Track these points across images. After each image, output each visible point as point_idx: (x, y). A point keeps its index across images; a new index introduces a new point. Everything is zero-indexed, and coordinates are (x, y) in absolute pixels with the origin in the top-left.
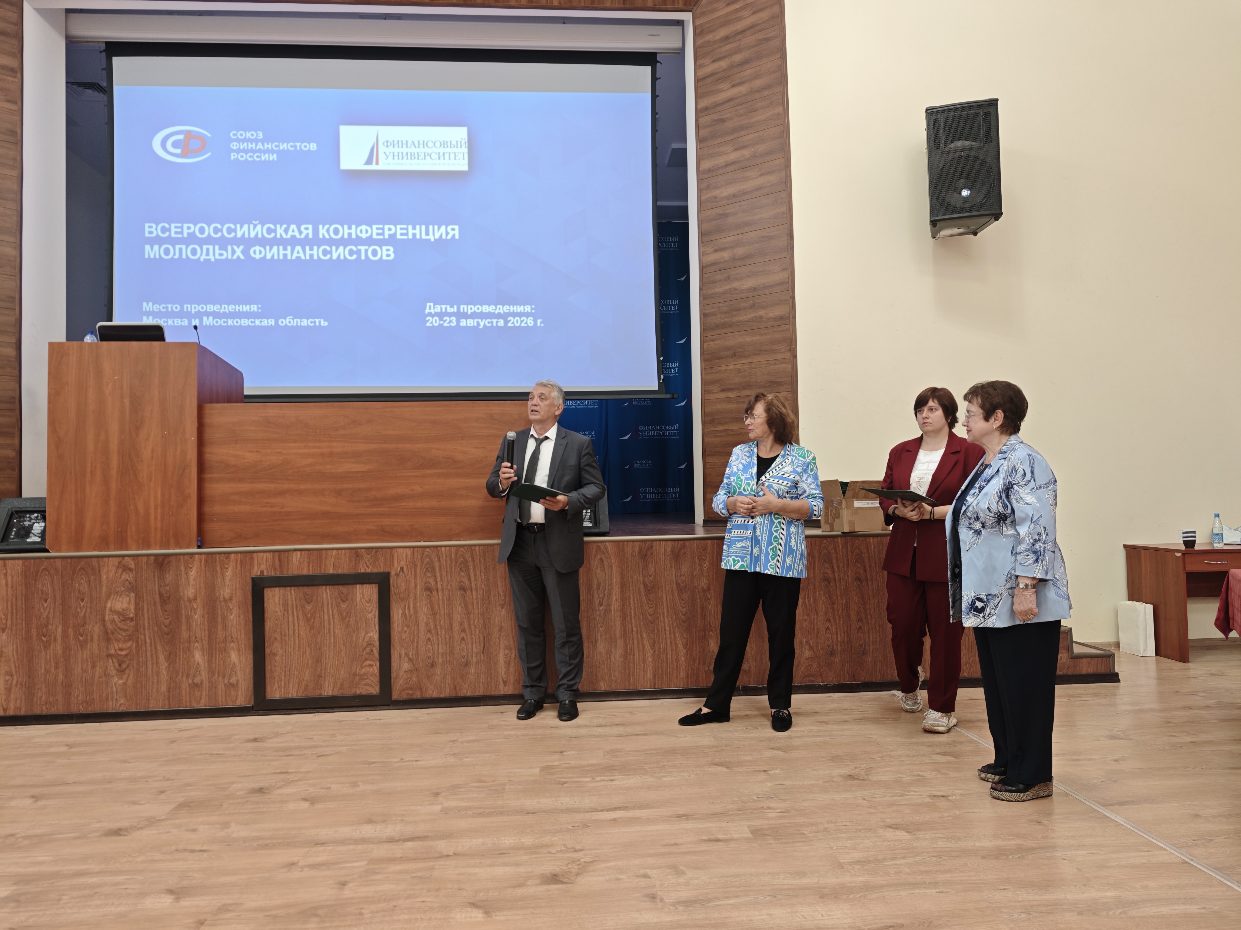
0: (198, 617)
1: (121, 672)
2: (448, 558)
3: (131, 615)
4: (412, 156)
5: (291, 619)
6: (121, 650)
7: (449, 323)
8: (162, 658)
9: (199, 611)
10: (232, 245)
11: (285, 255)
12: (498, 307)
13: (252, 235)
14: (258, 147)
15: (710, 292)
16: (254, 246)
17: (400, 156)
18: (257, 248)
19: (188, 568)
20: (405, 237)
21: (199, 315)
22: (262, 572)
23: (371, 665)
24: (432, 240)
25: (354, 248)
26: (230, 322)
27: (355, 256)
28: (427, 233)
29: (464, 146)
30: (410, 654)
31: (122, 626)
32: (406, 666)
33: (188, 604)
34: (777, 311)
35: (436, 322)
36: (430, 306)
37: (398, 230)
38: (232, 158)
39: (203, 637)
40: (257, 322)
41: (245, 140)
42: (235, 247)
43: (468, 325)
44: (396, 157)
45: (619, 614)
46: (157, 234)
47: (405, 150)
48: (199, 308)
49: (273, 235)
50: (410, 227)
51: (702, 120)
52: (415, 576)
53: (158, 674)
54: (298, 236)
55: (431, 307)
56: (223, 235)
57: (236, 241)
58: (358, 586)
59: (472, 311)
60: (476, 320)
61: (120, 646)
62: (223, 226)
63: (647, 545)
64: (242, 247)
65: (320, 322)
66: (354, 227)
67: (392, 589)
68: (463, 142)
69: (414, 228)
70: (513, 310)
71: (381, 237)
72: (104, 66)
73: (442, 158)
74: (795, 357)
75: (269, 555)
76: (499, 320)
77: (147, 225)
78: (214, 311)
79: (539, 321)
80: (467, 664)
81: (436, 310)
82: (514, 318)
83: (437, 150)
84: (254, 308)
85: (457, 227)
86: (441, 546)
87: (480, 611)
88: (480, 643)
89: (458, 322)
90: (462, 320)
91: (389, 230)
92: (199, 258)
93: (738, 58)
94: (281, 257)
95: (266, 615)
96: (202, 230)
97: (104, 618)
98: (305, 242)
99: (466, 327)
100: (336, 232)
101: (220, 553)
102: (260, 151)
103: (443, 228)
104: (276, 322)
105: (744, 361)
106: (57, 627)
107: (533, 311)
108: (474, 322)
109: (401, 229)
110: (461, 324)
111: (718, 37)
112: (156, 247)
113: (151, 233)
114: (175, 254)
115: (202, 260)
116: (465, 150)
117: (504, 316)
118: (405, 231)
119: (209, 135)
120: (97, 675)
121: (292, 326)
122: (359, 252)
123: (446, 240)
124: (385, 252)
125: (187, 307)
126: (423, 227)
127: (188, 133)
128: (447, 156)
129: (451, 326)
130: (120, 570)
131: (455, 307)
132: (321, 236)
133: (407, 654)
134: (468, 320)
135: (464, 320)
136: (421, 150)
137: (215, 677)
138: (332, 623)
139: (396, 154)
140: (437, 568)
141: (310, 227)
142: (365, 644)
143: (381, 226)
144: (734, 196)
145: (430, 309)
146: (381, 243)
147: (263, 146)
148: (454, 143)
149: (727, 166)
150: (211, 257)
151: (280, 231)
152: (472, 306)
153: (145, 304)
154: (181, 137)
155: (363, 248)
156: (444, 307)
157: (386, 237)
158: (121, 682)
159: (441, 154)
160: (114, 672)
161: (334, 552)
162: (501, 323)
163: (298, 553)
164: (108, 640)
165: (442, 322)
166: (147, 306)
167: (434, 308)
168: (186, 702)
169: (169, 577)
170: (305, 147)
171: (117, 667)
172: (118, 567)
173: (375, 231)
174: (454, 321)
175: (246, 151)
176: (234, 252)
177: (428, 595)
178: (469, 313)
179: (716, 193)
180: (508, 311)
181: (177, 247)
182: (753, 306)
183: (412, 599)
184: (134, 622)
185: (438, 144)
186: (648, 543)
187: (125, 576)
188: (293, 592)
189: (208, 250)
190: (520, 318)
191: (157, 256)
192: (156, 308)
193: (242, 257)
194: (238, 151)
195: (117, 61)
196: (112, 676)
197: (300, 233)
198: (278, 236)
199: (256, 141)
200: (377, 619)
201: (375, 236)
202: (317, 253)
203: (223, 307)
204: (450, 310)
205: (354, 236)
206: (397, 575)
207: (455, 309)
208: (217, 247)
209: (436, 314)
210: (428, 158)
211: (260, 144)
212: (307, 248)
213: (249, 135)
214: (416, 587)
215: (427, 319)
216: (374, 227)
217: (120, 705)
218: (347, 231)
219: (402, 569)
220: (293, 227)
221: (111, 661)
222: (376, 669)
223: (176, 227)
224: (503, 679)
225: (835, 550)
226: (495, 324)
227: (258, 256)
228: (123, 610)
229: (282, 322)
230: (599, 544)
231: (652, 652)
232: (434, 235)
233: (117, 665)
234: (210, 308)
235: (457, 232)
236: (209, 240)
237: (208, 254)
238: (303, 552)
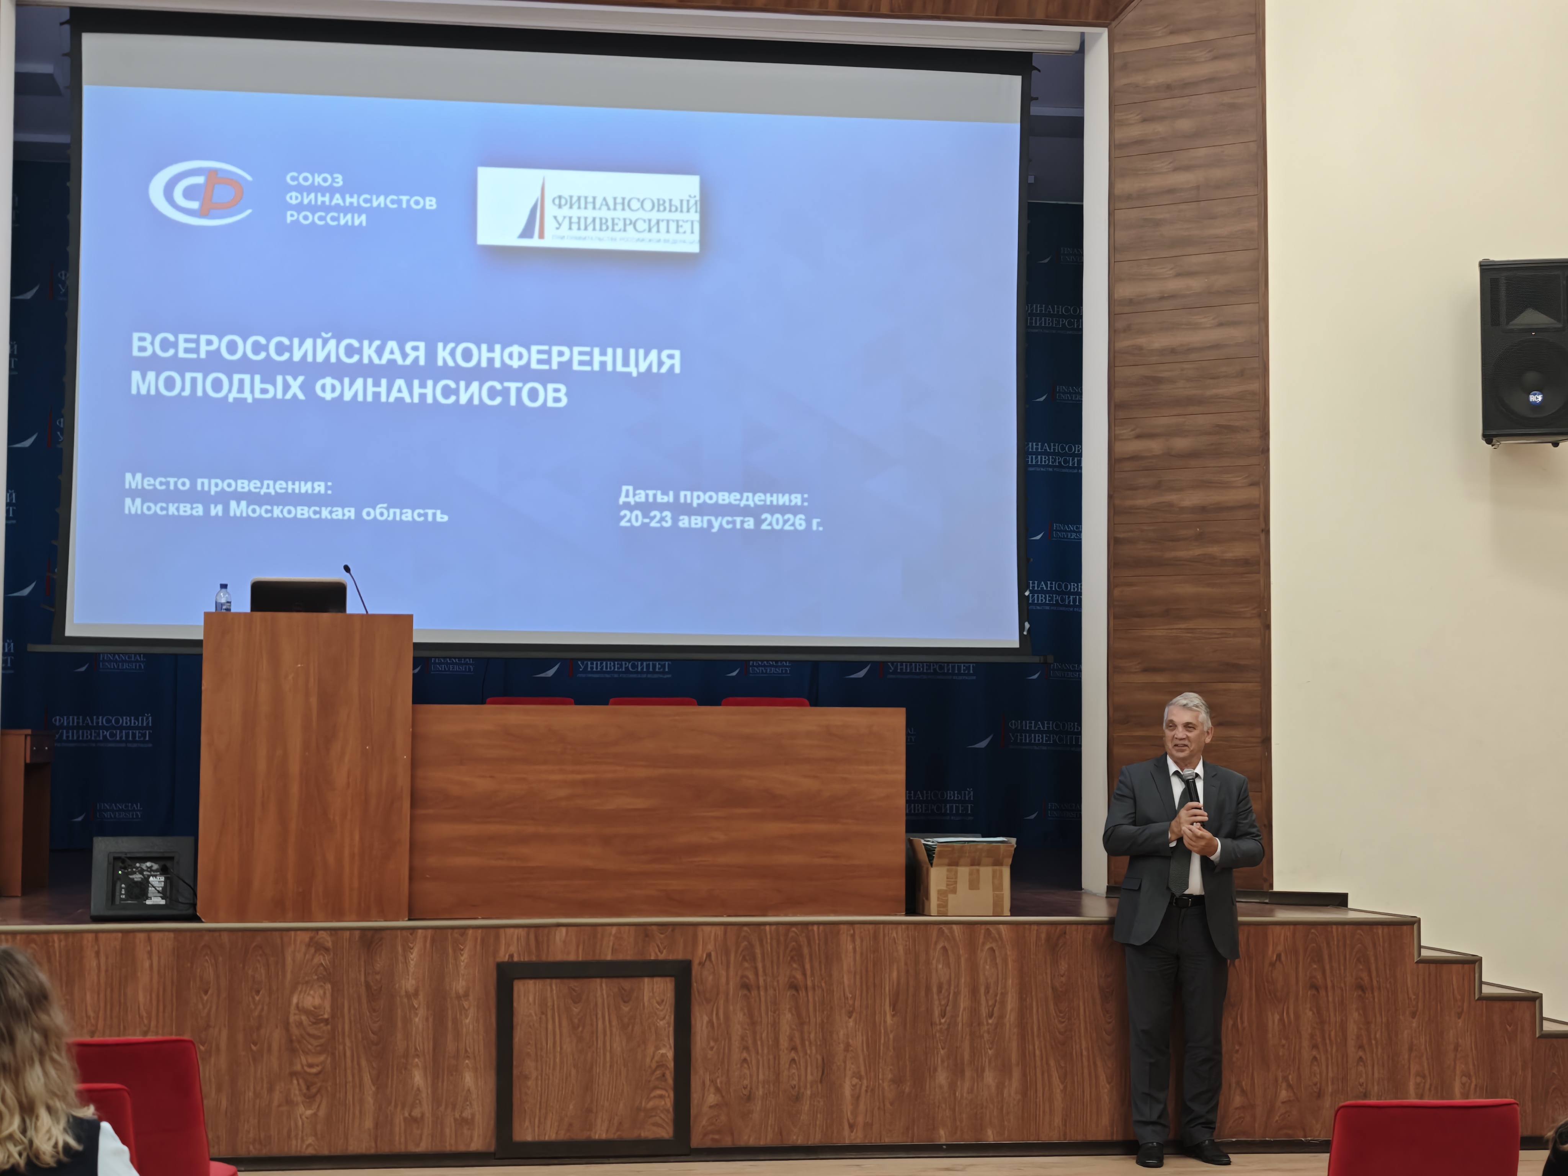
0: (420, 1020)
1: (310, 1098)
2: (774, 943)
3: (326, 1016)
4: (603, 225)
5: (550, 1027)
6: (311, 1066)
7: (659, 522)
8: (367, 1079)
9: (422, 1012)
10: (284, 374)
11: (377, 395)
12: (745, 495)
13: (320, 358)
14: (334, 202)
15: (1129, 503)
16: (323, 377)
17: (582, 224)
18: (328, 381)
19: (407, 949)
20: (588, 368)
21: (224, 498)
22: (512, 956)
23: (661, 1097)
24: (635, 374)
25: (498, 386)
26: (277, 512)
27: (498, 400)
28: (626, 363)
29: (693, 210)
30: (718, 1081)
31: (312, 1030)
32: (712, 1098)
33: (405, 1000)
34: (1239, 551)
35: (637, 520)
36: (627, 491)
37: (576, 356)
38: (289, 219)
39: (426, 1051)
40: (325, 513)
41: (312, 189)
42: (289, 379)
43: (693, 526)
44: (575, 226)
45: (1015, 1030)
46: (154, 352)
47: (590, 213)
48: (223, 485)
49: (356, 358)
50: (596, 351)
51: (1120, 215)
52: (728, 967)
53: (362, 1101)
54: (400, 361)
55: (628, 494)
56: (268, 355)
57: (291, 368)
58: (646, 980)
59: (701, 501)
60: (706, 518)
61: (310, 1061)
62: (268, 341)
63: (1058, 930)
64: (301, 379)
65: (434, 515)
66: (498, 347)
67: (695, 984)
68: (692, 202)
69: (603, 353)
70: (772, 502)
71: (546, 367)
72: (67, 48)
73: (654, 229)
74: (1268, 627)
75: (522, 932)
76: (746, 519)
77: (136, 336)
78: (250, 491)
79: (815, 522)
80: (798, 1098)
81: (637, 499)
82: (772, 515)
83: (646, 216)
84: (320, 487)
85: (677, 353)
86: (765, 924)
87: (819, 1020)
88: (817, 1068)
89: (675, 520)
90: (681, 517)
91: (559, 354)
92: (226, 397)
93: (1185, 125)
94: (370, 398)
95: (515, 1020)
96: (232, 347)
97: (288, 1018)
98: (411, 373)
99: (690, 530)
100: (467, 355)
101: (453, 928)
102: (337, 208)
103: (654, 354)
104: (358, 514)
105: (1183, 626)
106: (220, 1031)
107: (806, 504)
108: (702, 521)
109: (581, 353)
110: (681, 524)
111: (1152, 82)
112: (151, 375)
113: (142, 349)
114: (183, 389)
115: (231, 400)
116: (696, 217)
117: (756, 512)
118: (587, 358)
119: (249, 178)
120: (276, 1103)
121: (386, 520)
122: (505, 392)
123: (658, 374)
124: (551, 395)
125: (202, 483)
126: (619, 351)
127: (211, 174)
128: (663, 226)
129: (662, 527)
130: (312, 950)
131: (671, 493)
132: (440, 363)
133: (713, 1081)
134: (693, 518)
135: (686, 518)
136: (619, 214)
137: (442, 1108)
138: (608, 1033)
139: (575, 220)
140: (759, 956)
141: (422, 345)
142: (654, 1065)
143: (546, 348)
144: (1173, 351)
145: (627, 496)
146: (545, 377)
147: (344, 200)
148: (676, 203)
149: (1162, 298)
150: (247, 395)
151: (369, 352)
152: (701, 493)
153: (128, 476)
154: (200, 180)
155: (513, 386)
156: (651, 493)
157: (555, 366)
158: (309, 1112)
159: (653, 222)
160: (299, 1099)
161: (614, 930)
162: (750, 524)
163: (564, 930)
164: (293, 1051)
165: (647, 520)
166: (133, 481)
167: (634, 495)
168: (400, 1143)
169: (380, 963)
170: (417, 203)
171: (305, 1091)
172: (308, 946)
173: (535, 356)
174: (669, 519)
175: (313, 208)
176: (287, 387)
177: (746, 995)
178: (695, 505)
179: (1142, 341)
180: (762, 503)
181: (188, 376)
182: (1200, 538)
183: (722, 1002)
184: (329, 1027)
185: (648, 205)
186: (1060, 927)
187: (319, 959)
188: (604, 986)
189: (241, 382)
190: (783, 515)
191: (153, 392)
192: (149, 483)
193: (301, 396)
194: (300, 208)
195: (91, 42)
196: (297, 1104)
197: (405, 356)
198: (366, 361)
199: (332, 191)
200: (671, 1029)
201: (534, 366)
202: (432, 391)
203: (265, 486)
204: (661, 498)
205: (498, 364)
206: (702, 964)
207: (670, 498)
208: (257, 378)
209: (638, 506)
210: (630, 228)
211: (338, 196)
212: (416, 383)
213: (318, 180)
214: (728, 983)
215: (623, 513)
216: (534, 348)
217: (308, 1146)
218: (485, 355)
219: (709, 955)
220: (392, 345)
221: (295, 1082)
222: (668, 1102)
223: (187, 341)
224: (848, 1120)
225: (1328, 944)
226: (738, 526)
227: (328, 396)
228: (315, 1008)
229: (371, 514)
230: (991, 928)
231: (1061, 1087)
232: (637, 365)
233: (304, 1087)
234: (243, 485)
235: (677, 362)
236: (245, 365)
237: (241, 390)
238: (570, 928)
